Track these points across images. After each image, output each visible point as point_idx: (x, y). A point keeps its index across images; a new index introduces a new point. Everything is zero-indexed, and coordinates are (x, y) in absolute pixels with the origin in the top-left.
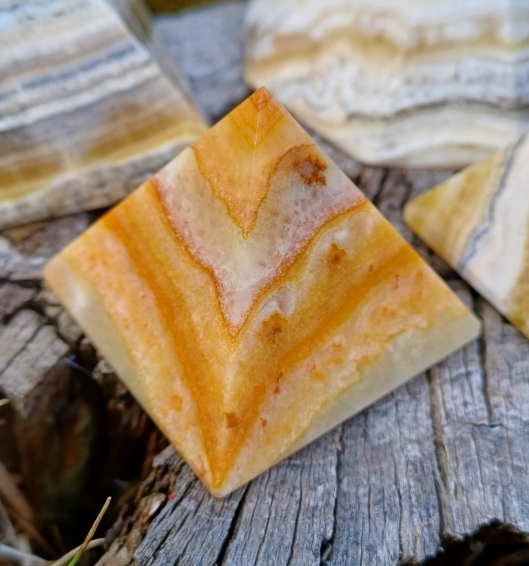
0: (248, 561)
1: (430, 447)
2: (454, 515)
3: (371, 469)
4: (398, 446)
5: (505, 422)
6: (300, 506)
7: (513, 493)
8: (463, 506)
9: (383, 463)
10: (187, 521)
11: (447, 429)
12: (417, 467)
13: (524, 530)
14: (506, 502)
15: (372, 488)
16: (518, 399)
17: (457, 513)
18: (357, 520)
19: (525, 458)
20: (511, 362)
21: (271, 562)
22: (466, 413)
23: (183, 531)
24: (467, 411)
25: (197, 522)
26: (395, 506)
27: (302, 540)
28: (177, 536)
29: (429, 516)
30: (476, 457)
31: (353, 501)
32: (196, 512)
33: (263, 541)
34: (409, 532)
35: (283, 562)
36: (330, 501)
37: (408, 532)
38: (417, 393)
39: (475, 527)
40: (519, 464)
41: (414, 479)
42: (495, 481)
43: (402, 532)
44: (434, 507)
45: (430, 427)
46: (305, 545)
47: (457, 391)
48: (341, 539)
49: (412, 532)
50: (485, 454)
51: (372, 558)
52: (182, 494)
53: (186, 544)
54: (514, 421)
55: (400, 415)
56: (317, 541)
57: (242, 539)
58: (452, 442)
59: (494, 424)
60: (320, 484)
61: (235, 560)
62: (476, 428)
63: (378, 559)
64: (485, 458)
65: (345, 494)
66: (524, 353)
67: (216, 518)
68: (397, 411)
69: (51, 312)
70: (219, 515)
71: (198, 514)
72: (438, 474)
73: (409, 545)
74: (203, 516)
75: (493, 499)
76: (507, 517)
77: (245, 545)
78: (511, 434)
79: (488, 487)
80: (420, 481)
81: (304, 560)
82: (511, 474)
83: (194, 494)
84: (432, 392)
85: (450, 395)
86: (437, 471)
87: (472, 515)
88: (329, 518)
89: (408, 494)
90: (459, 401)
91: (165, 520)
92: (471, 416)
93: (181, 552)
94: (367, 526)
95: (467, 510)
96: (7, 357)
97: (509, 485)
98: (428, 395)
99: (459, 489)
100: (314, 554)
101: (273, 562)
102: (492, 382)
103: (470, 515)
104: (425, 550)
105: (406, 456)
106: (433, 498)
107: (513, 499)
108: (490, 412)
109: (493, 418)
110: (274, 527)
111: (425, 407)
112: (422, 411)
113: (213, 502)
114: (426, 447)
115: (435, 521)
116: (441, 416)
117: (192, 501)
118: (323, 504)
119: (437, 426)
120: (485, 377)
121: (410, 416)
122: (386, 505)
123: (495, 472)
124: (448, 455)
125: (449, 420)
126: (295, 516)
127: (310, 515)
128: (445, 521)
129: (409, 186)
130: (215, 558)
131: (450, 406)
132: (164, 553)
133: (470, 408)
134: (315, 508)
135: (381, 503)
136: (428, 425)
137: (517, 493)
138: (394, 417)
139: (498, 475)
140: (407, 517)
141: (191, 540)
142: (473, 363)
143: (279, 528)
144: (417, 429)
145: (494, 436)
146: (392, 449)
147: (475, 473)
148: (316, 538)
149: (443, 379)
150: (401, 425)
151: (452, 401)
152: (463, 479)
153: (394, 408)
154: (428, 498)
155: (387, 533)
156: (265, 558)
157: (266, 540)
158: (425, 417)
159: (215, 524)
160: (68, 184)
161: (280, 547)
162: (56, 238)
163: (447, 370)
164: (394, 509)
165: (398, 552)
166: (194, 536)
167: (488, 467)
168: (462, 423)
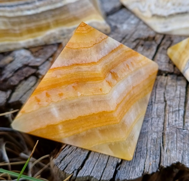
0: (91, 167)
1: (160, 134)
2: (165, 159)
3: (139, 140)
4: (150, 133)
5: (188, 129)
8: (168, 156)
9: (143, 138)
10: (73, 152)
11: (167, 129)
12: (155, 141)
13: (188, 166)
14: (183, 156)
15: (138, 147)
21: (98, 168)
23: (71, 155)
24: (176, 123)
25: (76, 153)
26: (145, 153)
27: (110, 162)
28: (69, 156)
29: (156, 158)
30: (176, 140)
33: (97, 161)
35: (102, 169)
37: (148, 163)
38: (160, 116)
39: (171, 164)
41: (153, 145)
42: (181, 148)
43: (146, 163)
44: (158, 155)
46: (111, 164)
47: (174, 116)
48: (124, 163)
50: (179, 139)
51: (133, 171)
53: (71, 160)
55: (152, 122)
57: (90, 160)
58: (168, 134)
59: (184, 128)
61: (87, 167)
62: (178, 130)
63: (136, 171)
64: (179, 140)
68: (152, 121)
70: (84, 151)
71: (77, 150)
72: (162, 144)
73: (147, 168)
74: (79, 151)
75: (179, 155)
76: (183, 161)
77: (91, 162)
79: (178, 150)
80: (155, 146)
81: (110, 169)
82: (187, 147)
84: (165, 115)
85: (171, 117)
87: (171, 160)
89: (150, 150)
90: (174, 119)
91: (66, 151)
92: (177, 125)
93: (69, 162)
94: (134, 160)
95: (169, 157)
96: (24, 92)
97: (185, 150)
99: (168, 150)
100: (113, 167)
101: (99, 169)
102: (187, 114)
103: (170, 160)
104: (152, 170)
105: (152, 137)
106: (159, 152)
107: (186, 155)
108: (184, 125)
109: (184, 127)
110: (101, 157)
111: (162, 120)
112: (161, 122)
114: (159, 134)
115: (158, 160)
116: (166, 124)
119: (165, 127)
120: (185, 112)
121: (156, 123)
122: (142, 153)
123: (181, 145)
124: (166, 138)
125: (169, 126)
128: (161, 161)
129: (172, 41)
130: (80, 165)
131: (170, 121)
132: (63, 162)
133: (177, 122)
135: (140, 152)
136: (162, 127)
137: (188, 154)
138: (150, 123)
139: (182, 147)
140: (148, 158)
141: (73, 158)
142: (181, 107)
143: (103, 157)
144: (157, 128)
145: (184, 133)
146: (148, 134)
147: (174, 145)
148: (115, 162)
149: (170, 111)
150: (152, 126)
151: (171, 119)
152: (169, 147)
153: (151, 120)
154: (157, 152)
155: (140, 163)
156: (96, 167)
157: (98, 161)
158: (161, 124)
159: (82, 154)
160: (52, 34)
161: (102, 164)
162: (46, 52)
163: (172, 108)
164: (144, 155)
165: (143, 169)
166: (74, 157)
167: (179, 144)
168: (173, 127)
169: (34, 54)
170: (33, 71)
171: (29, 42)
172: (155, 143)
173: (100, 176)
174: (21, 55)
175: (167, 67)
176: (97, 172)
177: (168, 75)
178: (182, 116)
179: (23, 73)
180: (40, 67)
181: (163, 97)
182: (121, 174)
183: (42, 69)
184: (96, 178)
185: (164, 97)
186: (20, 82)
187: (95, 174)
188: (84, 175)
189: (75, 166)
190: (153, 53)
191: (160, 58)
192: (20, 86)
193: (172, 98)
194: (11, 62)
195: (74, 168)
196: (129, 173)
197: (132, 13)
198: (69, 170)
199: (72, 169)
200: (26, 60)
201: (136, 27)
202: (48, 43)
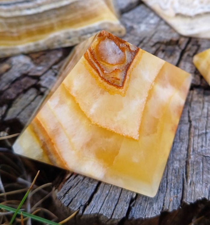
0: (100, 203)
1: (184, 163)
2: (188, 194)
4: (171, 162)
8: (192, 190)
10: (79, 184)
11: (192, 157)
12: (176, 171)
17: (189, 193)
21: (109, 204)
22: (201, 150)
23: (77, 187)
24: (202, 149)
25: (83, 184)
26: (164, 187)
27: (123, 197)
28: (74, 189)
29: (178, 193)
30: (201, 170)
33: (107, 195)
35: (113, 205)
37: (167, 199)
38: (183, 139)
39: (195, 200)
41: (174, 177)
42: (207, 181)
43: (165, 198)
44: (180, 189)
46: (124, 199)
47: (200, 140)
48: (140, 198)
49: (169, 199)
50: (206, 169)
51: (150, 208)
53: (76, 193)
55: (174, 148)
56: (129, 198)
57: (99, 193)
58: (193, 162)
61: (95, 202)
62: (204, 158)
63: (153, 208)
64: (205, 171)
67: (90, 184)
68: (173, 146)
69: (42, 90)
70: (92, 183)
71: (84, 181)
72: (185, 176)
73: (167, 204)
74: (86, 182)
75: (205, 189)
77: (100, 196)
79: (204, 184)
80: (177, 178)
81: (122, 205)
85: (197, 142)
86: (185, 174)
87: (195, 195)
89: (171, 182)
90: (200, 145)
91: (70, 182)
92: (203, 152)
93: (74, 196)
95: (193, 192)
96: (22, 107)
98: (188, 141)
99: (192, 183)
100: (126, 203)
101: (110, 205)
103: (194, 195)
104: (173, 207)
105: (173, 166)
106: (181, 185)
110: (112, 190)
111: (185, 146)
112: (184, 147)
114: (182, 163)
115: (180, 195)
116: (191, 150)
119: (189, 154)
121: (178, 149)
122: (160, 186)
123: (208, 178)
124: (190, 168)
125: (194, 153)
128: (184, 196)
129: (199, 46)
130: (87, 200)
131: (195, 146)
132: (68, 195)
133: (204, 148)
136: (185, 154)
140: (168, 192)
141: (79, 191)
142: (209, 129)
143: (114, 191)
144: (180, 155)
146: (168, 162)
147: (200, 177)
148: (128, 197)
149: (195, 134)
150: (174, 152)
151: (197, 144)
152: (194, 179)
154: (179, 185)
155: (159, 198)
156: (107, 202)
158: (184, 150)
159: (90, 186)
160: (56, 37)
161: (114, 199)
162: (49, 59)
163: (197, 131)
164: (164, 188)
165: (162, 206)
166: (81, 190)
167: (206, 175)
168: (199, 155)
169: (35, 61)
170: (33, 82)
171: (29, 47)
172: (177, 174)
173: (110, 214)
174: (20, 63)
176: (107, 209)
177: (194, 88)
178: (209, 140)
179: (21, 85)
180: (42, 78)
181: (187, 115)
182: (136, 212)
183: (43, 80)
184: (106, 216)
185: (189, 117)
186: (18, 95)
187: (104, 212)
188: (92, 213)
189: (81, 201)
190: (176, 60)
191: (184, 67)
192: (18, 100)
193: (198, 118)
194: (7, 70)
195: (80, 204)
196: (145, 211)
197: (151, 10)
198: (74, 206)
199: (78, 205)
200: (25, 68)
201: (156, 28)
202: (51, 48)
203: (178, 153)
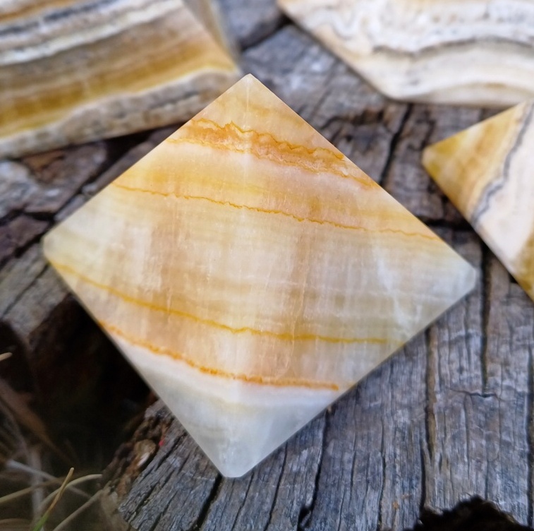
0: (227, 524)
1: (420, 414)
2: (436, 488)
3: (359, 433)
5: (499, 393)
6: (283, 470)
7: (498, 469)
8: (446, 480)
9: (371, 427)
10: (172, 479)
11: (439, 397)
12: (405, 434)
13: (503, 509)
14: (489, 478)
15: (358, 454)
16: (515, 368)
17: (439, 487)
18: (339, 488)
19: (514, 433)
20: (514, 325)
21: (248, 526)
22: (460, 380)
23: (167, 488)
24: (462, 377)
25: (181, 480)
26: (378, 474)
27: (281, 506)
28: (160, 493)
29: (411, 487)
30: (464, 429)
31: (337, 467)
32: (181, 469)
33: (243, 504)
34: (389, 503)
35: (260, 527)
36: (313, 467)
38: (414, 355)
39: (455, 503)
40: (508, 439)
41: (400, 448)
42: (481, 455)
43: (383, 502)
44: (417, 478)
45: (423, 392)
46: (284, 511)
47: (454, 355)
48: (321, 506)
49: (392, 503)
50: (475, 426)
51: (349, 528)
52: (170, 449)
53: (168, 502)
54: (508, 392)
55: (394, 376)
56: (296, 508)
57: (223, 500)
58: (442, 410)
59: (487, 393)
60: (306, 449)
61: (214, 522)
62: (469, 398)
63: (356, 529)
64: (474, 431)
65: (330, 459)
66: (528, 317)
67: (199, 478)
68: (392, 372)
70: (203, 474)
71: (183, 471)
72: (425, 444)
73: (388, 516)
74: (188, 474)
75: (477, 475)
76: (488, 494)
77: (225, 507)
78: (503, 405)
79: (474, 461)
80: (406, 450)
81: (281, 527)
82: (498, 449)
83: (181, 451)
84: (429, 354)
85: (447, 359)
86: (424, 440)
87: (453, 490)
88: (310, 485)
89: (393, 462)
90: (455, 366)
91: (150, 476)
92: (466, 384)
93: (162, 511)
94: (348, 493)
95: (449, 484)
96: (16, 292)
97: (494, 460)
98: (425, 358)
99: (444, 461)
100: (291, 521)
101: (251, 527)
102: (491, 347)
103: (452, 491)
104: (403, 523)
105: (395, 422)
106: (418, 468)
107: (498, 475)
108: (485, 381)
109: (487, 388)
110: (255, 491)
111: (420, 370)
112: (417, 373)
113: (198, 460)
114: (417, 414)
115: (417, 493)
116: (435, 381)
117: (178, 458)
118: (306, 470)
119: (430, 391)
120: (484, 341)
121: (403, 379)
122: (369, 474)
123: (482, 446)
124: (436, 425)
125: (442, 387)
126: (277, 481)
127: (292, 480)
128: (427, 493)
130: (195, 519)
131: (445, 371)
132: (146, 509)
133: (465, 375)
134: (298, 473)
135: (364, 470)
136: (421, 390)
137: (502, 470)
138: (388, 379)
139: (484, 450)
140: (389, 487)
141: (173, 497)
142: (474, 326)
143: (259, 492)
144: (410, 393)
145: (486, 407)
146: (383, 413)
147: (462, 446)
148: (295, 505)
149: (441, 341)
150: (394, 387)
151: (447, 366)
152: (448, 451)
153: (389, 369)
154: (412, 468)
155: (367, 502)
156: (243, 521)
157: (246, 503)
158: (419, 380)
159: (198, 483)
160: (88, 114)
161: (259, 511)
162: (73, 169)
163: (446, 331)
164: (377, 478)
165: (376, 523)
166: (177, 494)
167: (476, 441)
168: (454, 391)
169: (39, 175)
170: (39, 227)
171: (23, 141)
174: (3, 181)
175: (425, 203)
178: (476, 354)
179: (9, 237)
180: (59, 216)
189: (181, 521)
190: (382, 161)
191: (403, 176)
192: (3, 274)
195: (178, 529)
197: (313, 39)
200: (16, 194)
201: (327, 83)
202: (79, 141)
203: (404, 389)
